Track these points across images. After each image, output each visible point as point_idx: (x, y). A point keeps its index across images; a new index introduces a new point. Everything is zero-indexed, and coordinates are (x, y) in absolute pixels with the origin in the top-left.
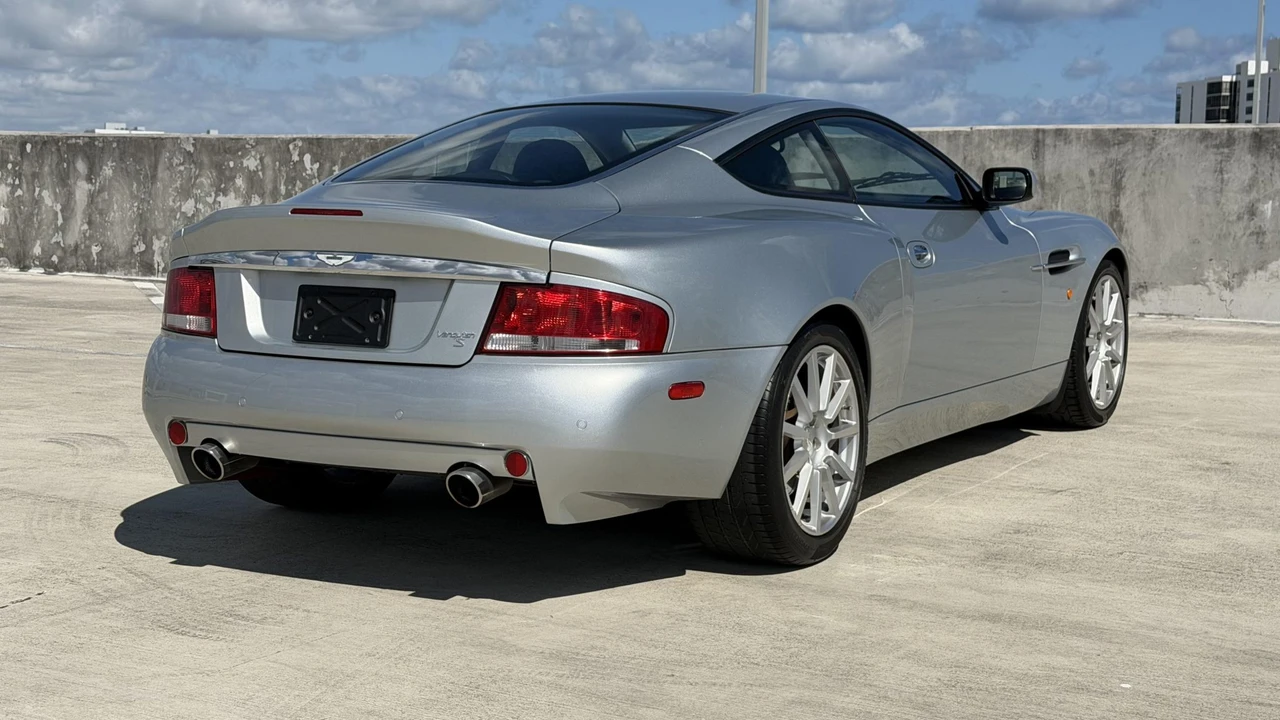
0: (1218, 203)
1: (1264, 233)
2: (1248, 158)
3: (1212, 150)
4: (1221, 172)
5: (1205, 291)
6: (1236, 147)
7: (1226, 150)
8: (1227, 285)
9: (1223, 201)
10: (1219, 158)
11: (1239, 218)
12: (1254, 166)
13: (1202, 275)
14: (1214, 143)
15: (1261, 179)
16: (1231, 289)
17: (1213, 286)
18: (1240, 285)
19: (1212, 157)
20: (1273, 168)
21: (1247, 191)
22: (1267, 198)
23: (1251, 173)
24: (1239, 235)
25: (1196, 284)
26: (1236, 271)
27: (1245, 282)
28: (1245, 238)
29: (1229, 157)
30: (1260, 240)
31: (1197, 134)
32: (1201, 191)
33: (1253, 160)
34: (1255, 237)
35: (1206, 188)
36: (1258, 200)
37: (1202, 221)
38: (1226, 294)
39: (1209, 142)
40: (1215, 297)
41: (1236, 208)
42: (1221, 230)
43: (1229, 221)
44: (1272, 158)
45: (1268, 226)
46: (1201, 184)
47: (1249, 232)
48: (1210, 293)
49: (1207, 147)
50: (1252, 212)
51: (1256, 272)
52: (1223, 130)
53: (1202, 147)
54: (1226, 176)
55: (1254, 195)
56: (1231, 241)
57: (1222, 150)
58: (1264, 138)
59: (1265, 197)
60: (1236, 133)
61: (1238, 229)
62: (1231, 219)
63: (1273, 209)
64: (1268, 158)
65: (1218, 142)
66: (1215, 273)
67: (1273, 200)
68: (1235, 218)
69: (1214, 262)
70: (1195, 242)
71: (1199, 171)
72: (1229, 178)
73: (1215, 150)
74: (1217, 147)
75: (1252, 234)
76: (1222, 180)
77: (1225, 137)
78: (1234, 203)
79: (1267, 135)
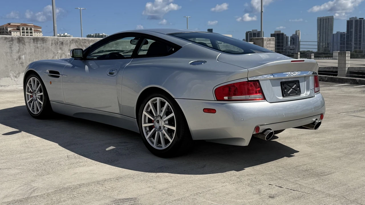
0: (11, 56)
1: (23, 63)
2: (17, 44)
3: (8, 42)
4: (11, 48)
5: (10, 79)
6: (14, 41)
7: (11, 42)
8: (16, 77)
9: (12, 55)
10: (10, 44)
11: (17, 60)
12: (19, 46)
13: (9, 75)
14: (8, 40)
15: (21, 50)
16: (17, 78)
17: (12, 77)
18: (19, 77)
19: (8, 44)
20: (23, 47)
21: (18, 53)
22: (23, 54)
23: (18, 48)
24: (17, 63)
25: (8, 77)
26: (18, 73)
27: (20, 76)
28: (19, 65)
29: (12, 44)
30: (22, 65)
31: (4, 38)
32: (6, 53)
33: (18, 45)
34: (21, 64)
35: (7, 52)
36: (21, 55)
37: (7, 61)
38: (16, 79)
39: (7, 40)
40: (13, 80)
41: (16, 57)
42: (13, 63)
43: (14, 61)
44: (23, 44)
45: (24, 61)
46: (7, 51)
47: (19, 63)
48: (12, 79)
49: (6, 41)
50: (20, 58)
51: (22, 73)
52: (10, 37)
53: (5, 41)
54: (12, 49)
55: (20, 54)
56: (15, 66)
57: (10, 42)
58: (20, 39)
59: (22, 54)
60: (13, 38)
61: (17, 62)
62: (15, 60)
63: (25, 57)
64: (22, 44)
65: (9, 40)
66: (12, 74)
67: (24, 55)
68: (16, 60)
69: (12, 71)
70: (6, 66)
71: (5, 48)
72: (13, 49)
73: (9, 42)
74: (9, 41)
75: (20, 63)
76: (11, 50)
77: (11, 39)
78: (15, 56)
79: (21, 39)
